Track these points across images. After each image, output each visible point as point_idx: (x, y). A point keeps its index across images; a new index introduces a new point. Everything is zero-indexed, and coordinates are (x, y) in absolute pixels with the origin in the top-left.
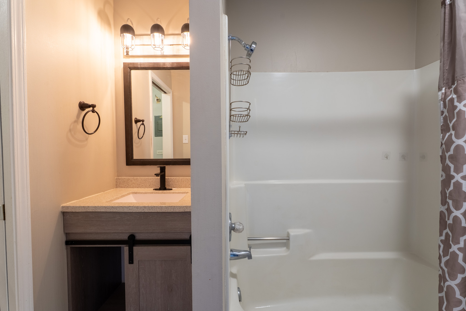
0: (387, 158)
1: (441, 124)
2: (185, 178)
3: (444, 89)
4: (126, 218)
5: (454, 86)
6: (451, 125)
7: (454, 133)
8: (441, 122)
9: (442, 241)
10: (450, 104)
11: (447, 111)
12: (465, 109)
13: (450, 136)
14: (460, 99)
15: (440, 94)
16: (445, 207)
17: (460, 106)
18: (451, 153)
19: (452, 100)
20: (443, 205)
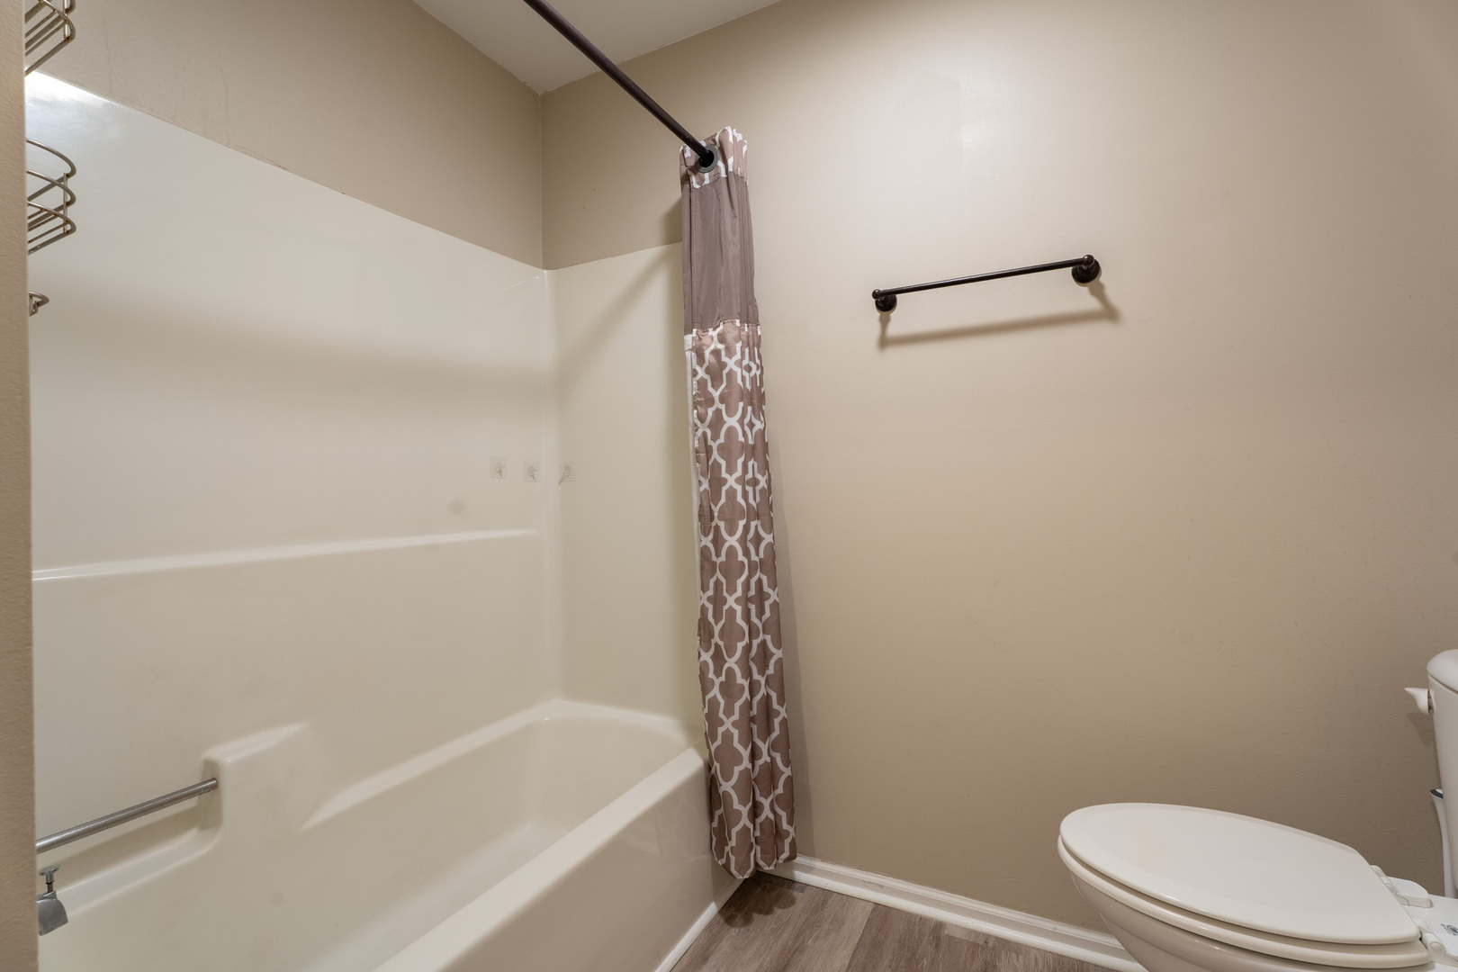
0: (500, 472)
1: (694, 393)
3: (695, 330)
5: (718, 330)
6: (716, 394)
7: (723, 407)
8: (692, 388)
9: (709, 599)
10: (713, 360)
11: (707, 371)
12: (738, 370)
13: (718, 412)
14: (730, 353)
15: (688, 338)
16: (711, 536)
17: (731, 363)
18: (721, 440)
19: (716, 353)
20: (706, 535)
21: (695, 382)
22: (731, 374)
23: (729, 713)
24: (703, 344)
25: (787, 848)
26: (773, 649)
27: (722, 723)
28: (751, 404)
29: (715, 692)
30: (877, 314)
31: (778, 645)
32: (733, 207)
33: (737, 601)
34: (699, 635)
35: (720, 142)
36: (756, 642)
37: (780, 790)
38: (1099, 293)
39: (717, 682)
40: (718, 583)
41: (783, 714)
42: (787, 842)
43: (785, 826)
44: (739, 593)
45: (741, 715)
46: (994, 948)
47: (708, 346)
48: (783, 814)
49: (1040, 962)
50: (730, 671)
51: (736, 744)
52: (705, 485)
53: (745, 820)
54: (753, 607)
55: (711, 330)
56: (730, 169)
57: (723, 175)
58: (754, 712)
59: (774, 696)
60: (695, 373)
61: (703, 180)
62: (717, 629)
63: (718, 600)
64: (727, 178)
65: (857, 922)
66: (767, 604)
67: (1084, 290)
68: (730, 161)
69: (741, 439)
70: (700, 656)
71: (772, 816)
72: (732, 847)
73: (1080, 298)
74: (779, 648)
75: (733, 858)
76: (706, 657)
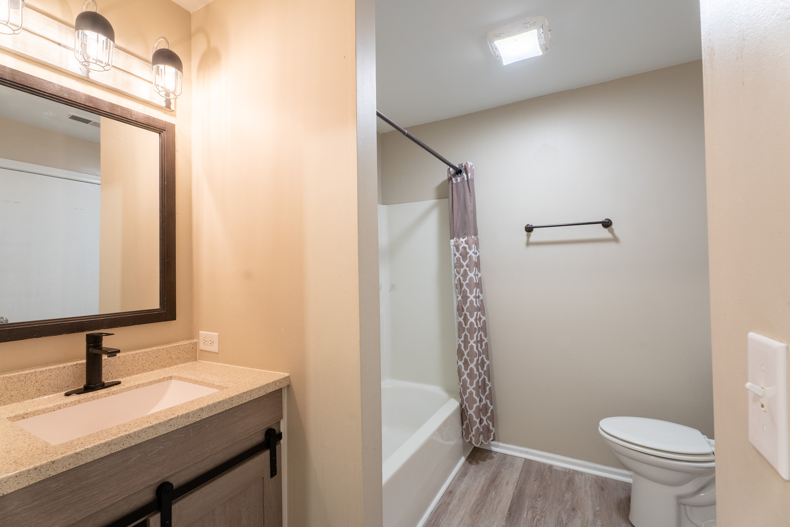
1: (455, 263)
2: (141, 353)
3: (455, 238)
4: (156, 451)
5: (465, 239)
6: (465, 264)
7: (467, 269)
8: (453, 261)
9: (462, 341)
10: (463, 250)
11: (460, 254)
12: (473, 255)
13: (465, 271)
14: (470, 248)
15: (452, 241)
16: (462, 317)
17: (471, 253)
18: (467, 281)
19: (464, 248)
20: (460, 317)
21: (455, 258)
22: (471, 257)
23: (471, 384)
24: (459, 244)
25: (492, 436)
26: (486, 361)
27: (469, 388)
28: (477, 267)
29: (465, 376)
30: (525, 233)
31: (488, 359)
32: (470, 192)
33: (474, 342)
34: (458, 355)
35: (465, 167)
36: (480, 358)
37: (489, 414)
38: (612, 232)
39: (466, 373)
40: (466, 335)
41: (490, 385)
42: (492, 434)
43: (491, 428)
44: (475, 339)
45: (476, 385)
46: (573, 473)
47: (461, 245)
48: (491, 423)
49: (590, 478)
50: (471, 369)
51: (474, 396)
52: (460, 298)
53: (478, 425)
54: (479, 345)
55: (461, 238)
56: (469, 178)
57: (466, 179)
58: (480, 384)
59: (487, 378)
60: (455, 255)
61: (457, 180)
62: (466, 353)
63: (466, 342)
64: (468, 181)
65: (519, 465)
66: (484, 343)
67: (606, 230)
68: (469, 175)
69: (475, 281)
70: (458, 363)
71: (487, 424)
72: (473, 435)
73: (604, 233)
74: (488, 360)
75: (473, 439)
76: (461, 363)
